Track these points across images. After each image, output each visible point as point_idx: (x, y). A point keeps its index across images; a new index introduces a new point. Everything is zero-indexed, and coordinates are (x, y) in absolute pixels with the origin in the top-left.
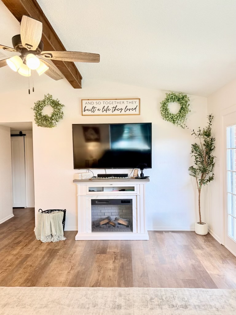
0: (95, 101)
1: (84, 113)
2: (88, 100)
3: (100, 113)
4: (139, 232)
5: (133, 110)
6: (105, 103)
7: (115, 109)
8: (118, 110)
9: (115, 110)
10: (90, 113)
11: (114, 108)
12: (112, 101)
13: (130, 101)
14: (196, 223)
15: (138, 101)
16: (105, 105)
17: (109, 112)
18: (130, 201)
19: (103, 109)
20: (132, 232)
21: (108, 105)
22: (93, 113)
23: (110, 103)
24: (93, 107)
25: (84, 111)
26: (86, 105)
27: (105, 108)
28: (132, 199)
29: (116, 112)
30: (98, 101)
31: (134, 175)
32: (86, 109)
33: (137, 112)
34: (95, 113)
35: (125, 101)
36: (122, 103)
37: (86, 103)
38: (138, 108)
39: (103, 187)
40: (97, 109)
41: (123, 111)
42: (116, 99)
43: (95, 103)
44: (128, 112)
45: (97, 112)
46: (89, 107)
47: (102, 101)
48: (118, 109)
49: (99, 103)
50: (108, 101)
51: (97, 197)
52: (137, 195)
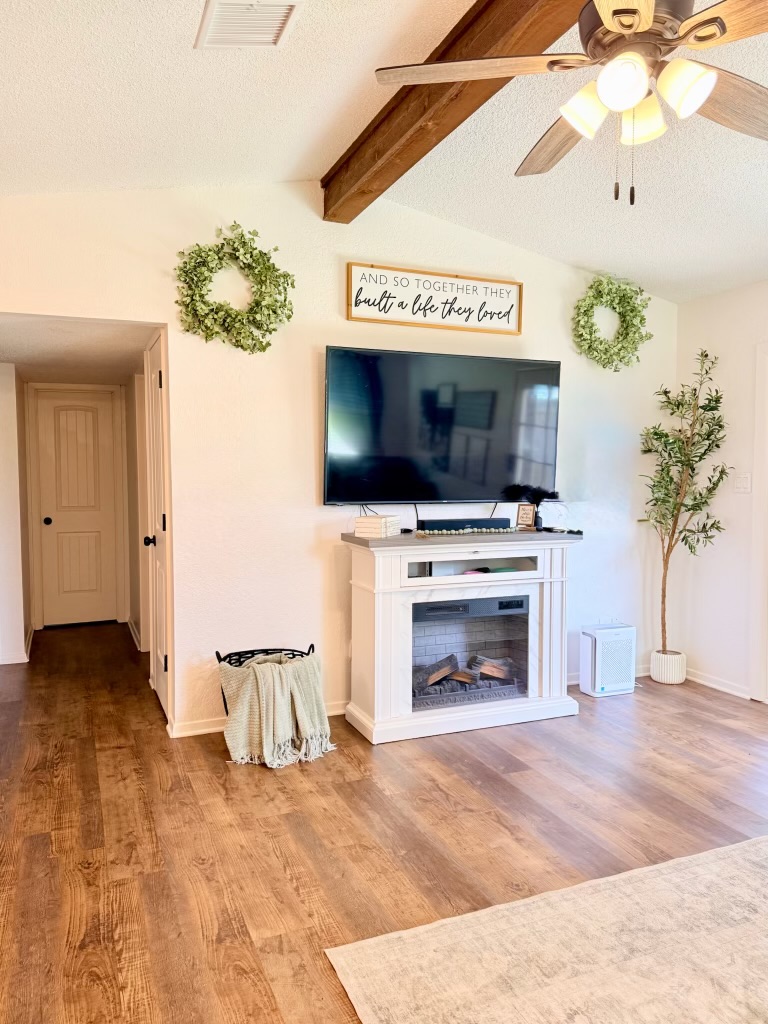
0: (390, 274)
1: (356, 311)
2: (372, 266)
3: (406, 315)
4: (545, 694)
5: (500, 316)
6: (421, 283)
7: (450, 307)
8: (460, 312)
9: (449, 312)
10: (373, 312)
11: (448, 306)
12: (442, 280)
13: (496, 286)
14: (654, 655)
15: (514, 289)
16: (421, 291)
17: (434, 318)
18: (522, 602)
19: (415, 303)
20: (527, 696)
21: (431, 292)
22: (382, 315)
23: (436, 286)
24: (385, 295)
25: (356, 305)
26: (363, 284)
27: (423, 301)
28: (528, 597)
29: (454, 319)
30: (401, 275)
31: (520, 522)
32: (362, 298)
33: (513, 325)
34: (389, 316)
35: (480, 285)
36: (470, 291)
37: (363, 277)
38: (514, 312)
39: (431, 563)
40: (396, 302)
41: (474, 316)
42: (457, 276)
43: (391, 281)
44: (487, 322)
45: (395, 313)
46: (372, 292)
47: (412, 277)
48: (460, 309)
49: (405, 282)
50: (433, 279)
51: (430, 595)
52: (542, 584)
